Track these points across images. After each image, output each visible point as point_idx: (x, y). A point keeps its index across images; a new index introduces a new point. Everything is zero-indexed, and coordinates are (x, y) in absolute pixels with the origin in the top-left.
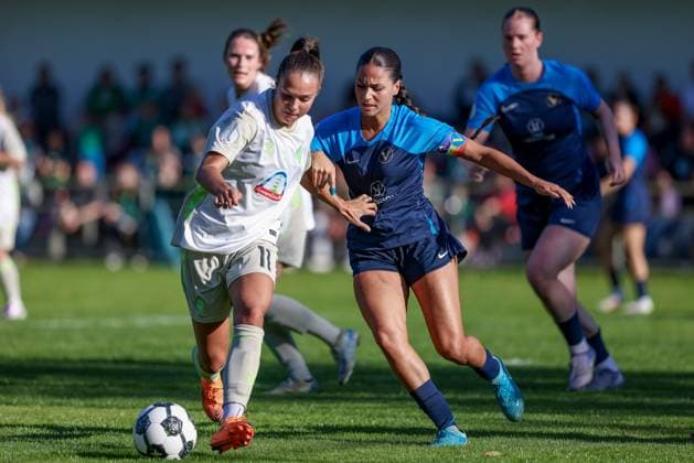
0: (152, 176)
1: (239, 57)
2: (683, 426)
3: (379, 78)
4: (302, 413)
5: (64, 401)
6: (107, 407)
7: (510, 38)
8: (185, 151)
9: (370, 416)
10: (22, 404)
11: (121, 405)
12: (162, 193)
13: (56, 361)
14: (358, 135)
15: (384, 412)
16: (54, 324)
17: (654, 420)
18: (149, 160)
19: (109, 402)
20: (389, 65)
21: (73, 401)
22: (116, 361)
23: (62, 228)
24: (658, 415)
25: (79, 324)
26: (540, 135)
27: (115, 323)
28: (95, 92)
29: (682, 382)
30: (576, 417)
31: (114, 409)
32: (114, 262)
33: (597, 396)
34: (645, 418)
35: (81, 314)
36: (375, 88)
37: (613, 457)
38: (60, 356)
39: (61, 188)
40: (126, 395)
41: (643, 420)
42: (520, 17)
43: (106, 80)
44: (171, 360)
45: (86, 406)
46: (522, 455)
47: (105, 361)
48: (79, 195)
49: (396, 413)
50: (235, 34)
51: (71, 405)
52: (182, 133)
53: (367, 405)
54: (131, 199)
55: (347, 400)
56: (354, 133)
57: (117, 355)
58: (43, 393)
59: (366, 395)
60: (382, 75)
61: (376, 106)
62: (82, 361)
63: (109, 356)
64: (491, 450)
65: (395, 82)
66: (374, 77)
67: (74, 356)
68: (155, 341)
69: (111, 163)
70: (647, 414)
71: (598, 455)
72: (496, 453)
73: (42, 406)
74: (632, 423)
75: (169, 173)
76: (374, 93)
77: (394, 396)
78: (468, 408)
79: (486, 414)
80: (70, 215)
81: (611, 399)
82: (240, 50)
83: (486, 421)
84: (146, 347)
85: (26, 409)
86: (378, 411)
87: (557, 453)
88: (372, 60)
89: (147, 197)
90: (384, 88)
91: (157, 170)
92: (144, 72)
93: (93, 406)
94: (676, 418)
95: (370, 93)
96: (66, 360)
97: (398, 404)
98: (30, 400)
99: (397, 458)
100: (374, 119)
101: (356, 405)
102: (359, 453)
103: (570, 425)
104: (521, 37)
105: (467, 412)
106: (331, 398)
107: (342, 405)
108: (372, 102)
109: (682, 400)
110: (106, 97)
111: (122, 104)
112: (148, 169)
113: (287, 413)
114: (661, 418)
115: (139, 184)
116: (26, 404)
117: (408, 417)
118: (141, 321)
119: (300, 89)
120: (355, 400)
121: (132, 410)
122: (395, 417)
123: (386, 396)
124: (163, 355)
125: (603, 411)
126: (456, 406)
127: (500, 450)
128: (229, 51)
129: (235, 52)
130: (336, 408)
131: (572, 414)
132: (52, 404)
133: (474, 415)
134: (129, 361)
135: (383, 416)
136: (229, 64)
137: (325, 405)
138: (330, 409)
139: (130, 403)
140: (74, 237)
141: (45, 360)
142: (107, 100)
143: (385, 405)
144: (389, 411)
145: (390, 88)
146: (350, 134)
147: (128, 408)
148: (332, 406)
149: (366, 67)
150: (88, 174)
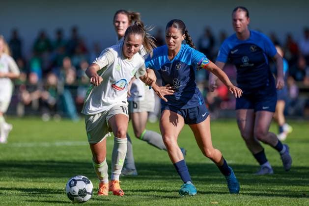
0: (63, 79)
1: (119, 22)
2: (299, 190)
3: (176, 33)
4: (130, 185)
5: (24, 179)
6: (43, 182)
7: (235, 20)
8: (78, 68)
9: (159, 186)
10: (5, 181)
11: (49, 181)
12: (67, 87)
13: (20, 162)
14: (166, 58)
15: (166, 184)
16: (20, 145)
17: (286, 188)
18: (62, 72)
19: (44, 180)
20: (180, 27)
21: (27, 179)
22: (47, 162)
23: (23, 102)
24: (288, 185)
25: (30, 145)
26: (247, 64)
27: (46, 145)
28: (38, 41)
29: (299, 171)
30: (251, 186)
31: (46, 183)
32: (46, 117)
33: (261, 177)
34: (282, 187)
35: (31, 140)
36: (174, 37)
37: (268, 204)
38: (22, 159)
39: (22, 85)
40: (51, 177)
41: (281, 188)
42: (240, 11)
43: (42, 36)
44: (72, 161)
45: (33, 181)
46: (227, 203)
47: (41, 162)
48: (30, 88)
49: (172, 185)
50: (118, 12)
51: (27, 181)
52: (76, 60)
53: (158, 181)
54: (53, 89)
55: (150, 179)
56: (165, 57)
57: (47, 159)
58: (14, 176)
59: (158, 177)
60: (177, 32)
61: (174, 45)
62: (31, 161)
63: (43, 159)
64: (214, 201)
65: (183, 35)
66: (174, 33)
67: (28, 159)
68: (64, 153)
69: (45, 73)
70: (283, 185)
71: (261, 203)
72: (216, 203)
73: (14, 182)
74: (276, 189)
75: (70, 78)
76: (174, 40)
77: (170, 177)
78: (204, 183)
79: (211, 185)
80: (26, 97)
81: (267, 178)
82: (120, 19)
83: (212, 188)
84: (60, 155)
85: (7, 183)
86: (163, 184)
87: (243, 202)
88: (173, 25)
89: (61, 88)
90: (178, 37)
91: (65, 77)
92: (59, 33)
93: (36, 181)
94: (296, 187)
95: (172, 40)
96: (25, 161)
97: (172, 180)
98: (8, 178)
99: (172, 204)
100: (173, 51)
101: (154, 181)
102: (155, 202)
103: (249, 190)
104: (240, 20)
105: (203, 184)
106: (142, 178)
107: (147, 181)
108: (173, 44)
109: (299, 179)
110: (42, 44)
111: (49, 47)
112: (61, 76)
113: (123, 184)
114: (290, 187)
115: (57, 83)
116: (7, 181)
117: (177, 186)
118: (58, 144)
119: (134, 42)
120: (153, 179)
121: (54, 183)
122: (171, 186)
123: (167, 177)
124: (67, 159)
125: (263, 184)
126: (198, 182)
127: (218, 201)
128: (116, 20)
129: (118, 20)
130: (145, 182)
131: (250, 185)
132: (18, 181)
133: (206, 186)
134: (53, 161)
135: (166, 186)
136: (115, 25)
137: (140, 181)
138: (142, 183)
139: (53, 180)
140: (28, 107)
141: (15, 161)
142: (43, 45)
143: (166, 181)
144: (168, 184)
145: (180, 38)
146: (163, 57)
147: (52, 182)
148: (143, 181)
149: (170, 28)
150: (34, 78)
